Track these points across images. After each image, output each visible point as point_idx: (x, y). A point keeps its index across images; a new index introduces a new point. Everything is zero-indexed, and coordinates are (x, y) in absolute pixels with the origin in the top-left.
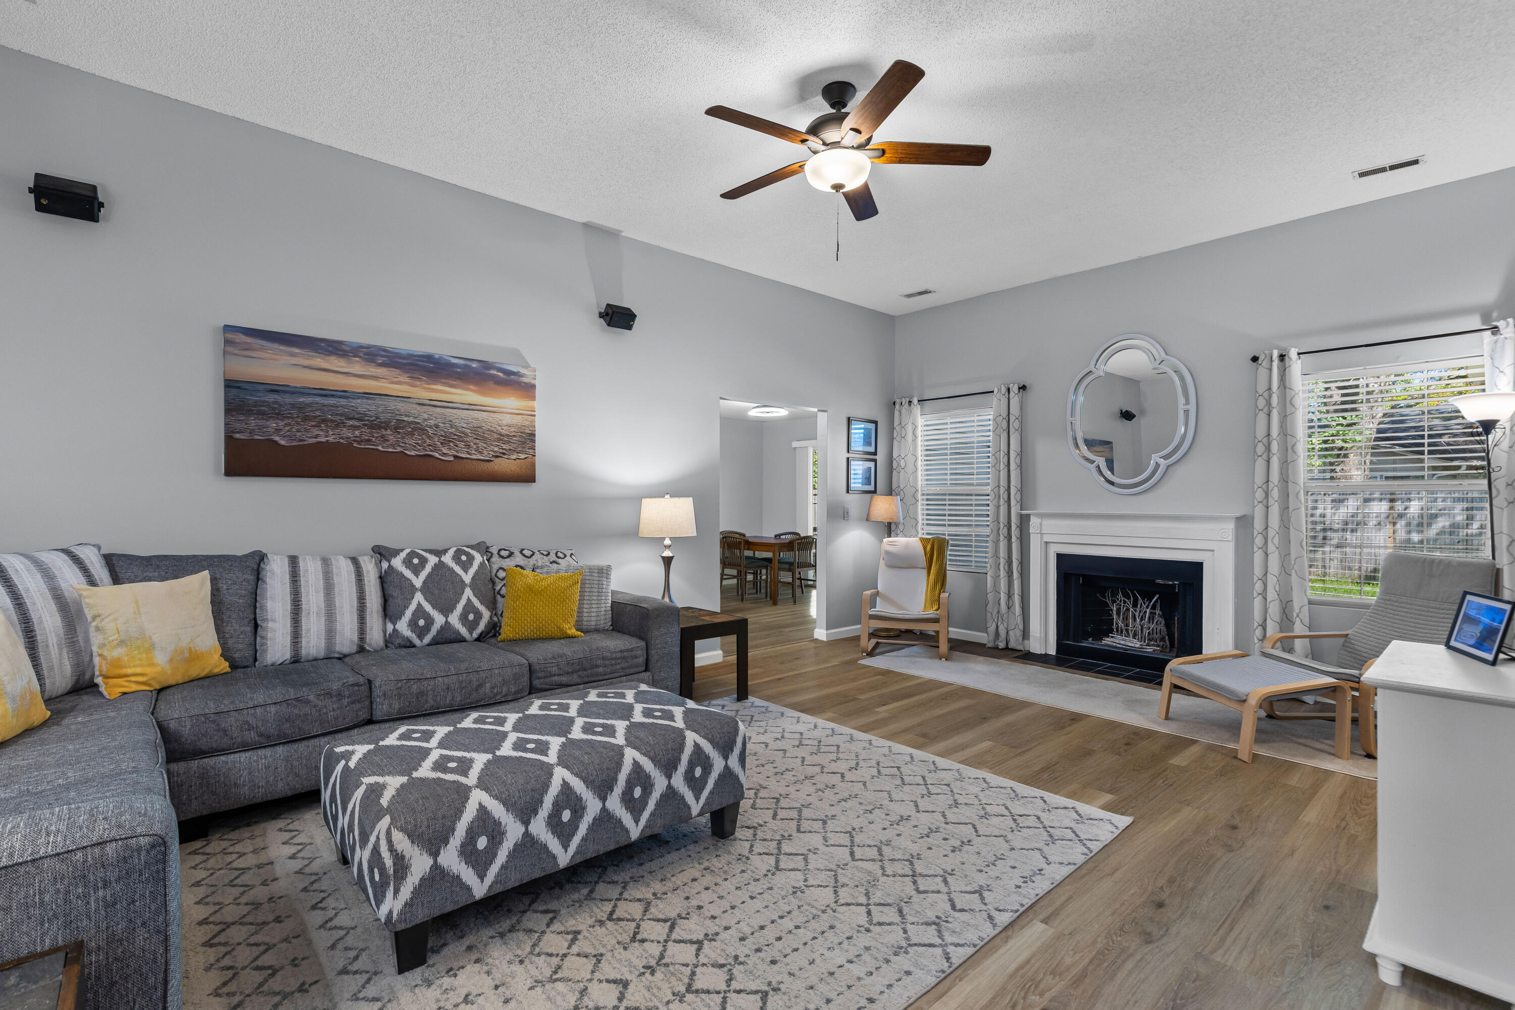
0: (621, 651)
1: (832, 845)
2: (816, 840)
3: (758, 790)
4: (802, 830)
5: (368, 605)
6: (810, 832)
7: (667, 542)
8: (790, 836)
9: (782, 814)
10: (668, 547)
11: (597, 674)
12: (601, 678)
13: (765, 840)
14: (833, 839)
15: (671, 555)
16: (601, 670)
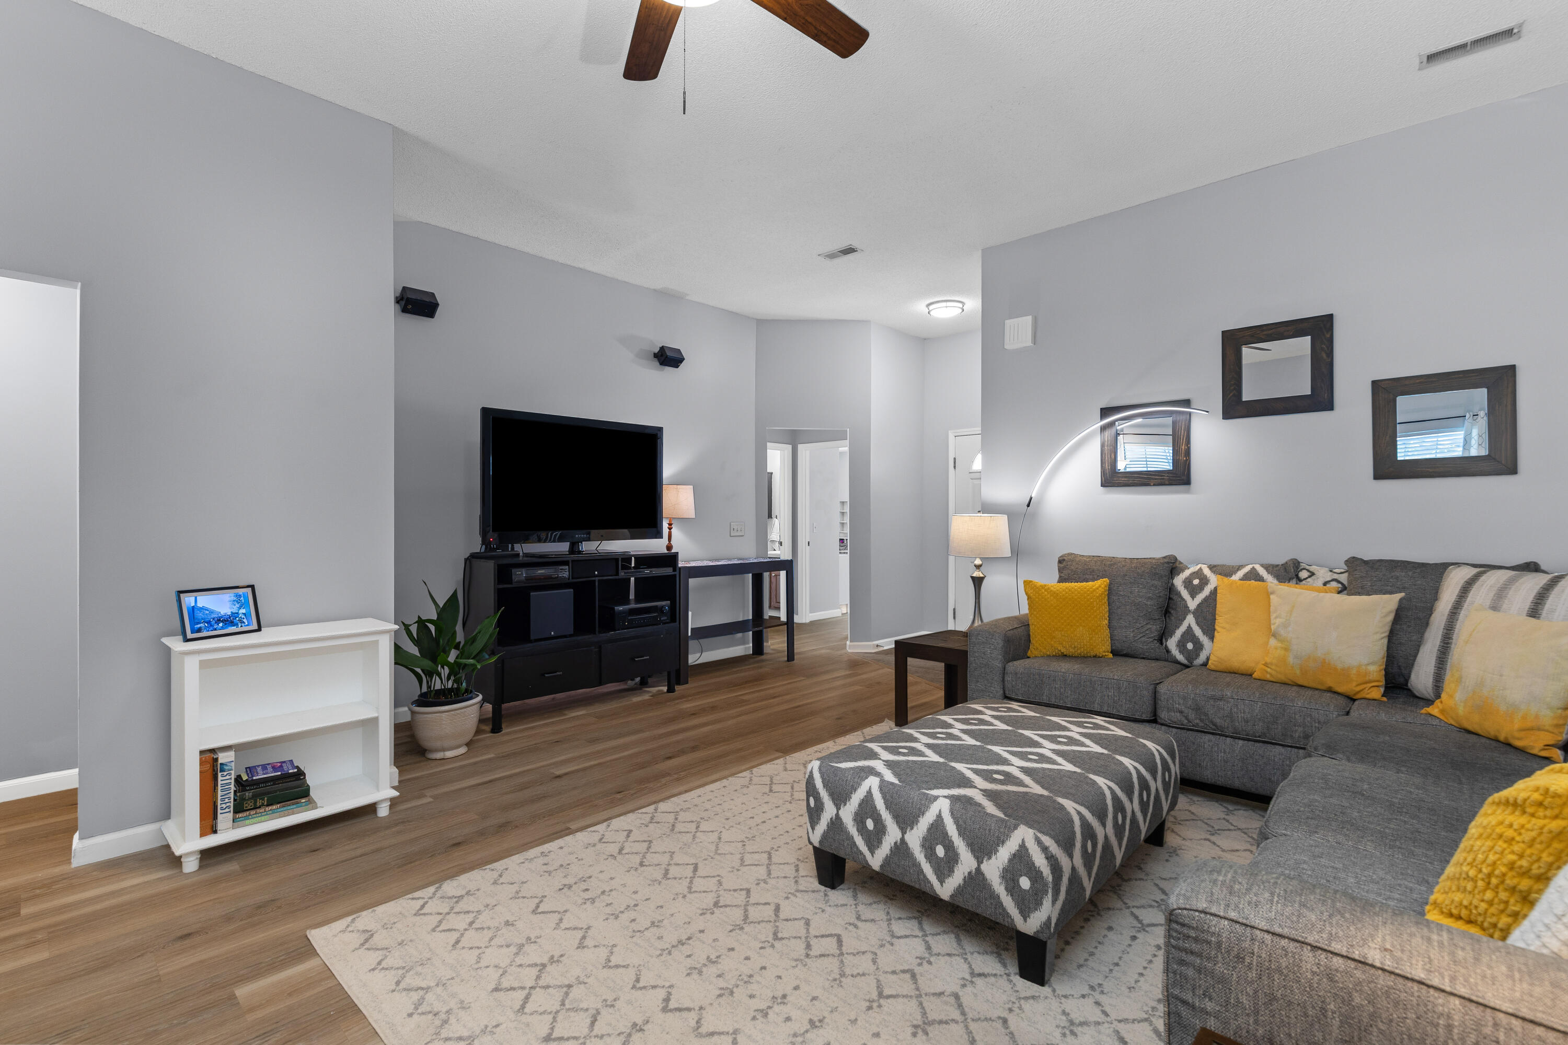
1: (714, 877)
2: (730, 882)
3: (807, 956)
4: (744, 892)
6: (735, 890)
8: (758, 884)
9: (769, 912)
13: (785, 877)
14: (712, 884)
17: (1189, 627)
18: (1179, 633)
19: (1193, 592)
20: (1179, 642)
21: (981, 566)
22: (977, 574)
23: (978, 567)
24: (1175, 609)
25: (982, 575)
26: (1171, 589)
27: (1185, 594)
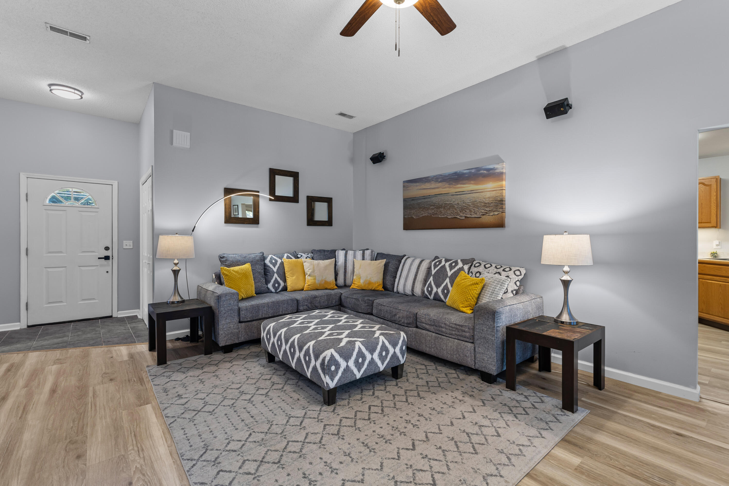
0: (455, 324)
5: (417, 278)
7: (566, 269)
10: (566, 273)
11: (442, 332)
12: (444, 334)
15: (569, 279)
16: (444, 330)
17: (276, 278)
18: (272, 281)
19: (274, 265)
20: (273, 284)
21: (178, 263)
22: (176, 268)
23: (176, 264)
24: (269, 273)
25: (178, 269)
26: (265, 265)
27: (271, 266)
